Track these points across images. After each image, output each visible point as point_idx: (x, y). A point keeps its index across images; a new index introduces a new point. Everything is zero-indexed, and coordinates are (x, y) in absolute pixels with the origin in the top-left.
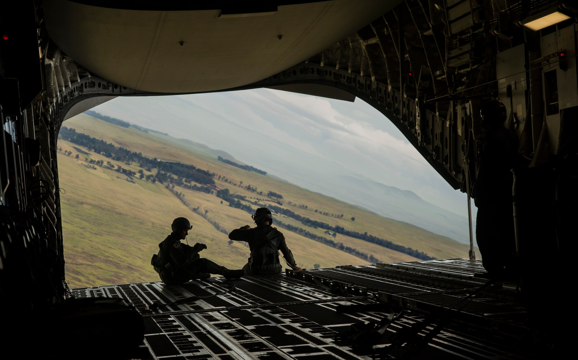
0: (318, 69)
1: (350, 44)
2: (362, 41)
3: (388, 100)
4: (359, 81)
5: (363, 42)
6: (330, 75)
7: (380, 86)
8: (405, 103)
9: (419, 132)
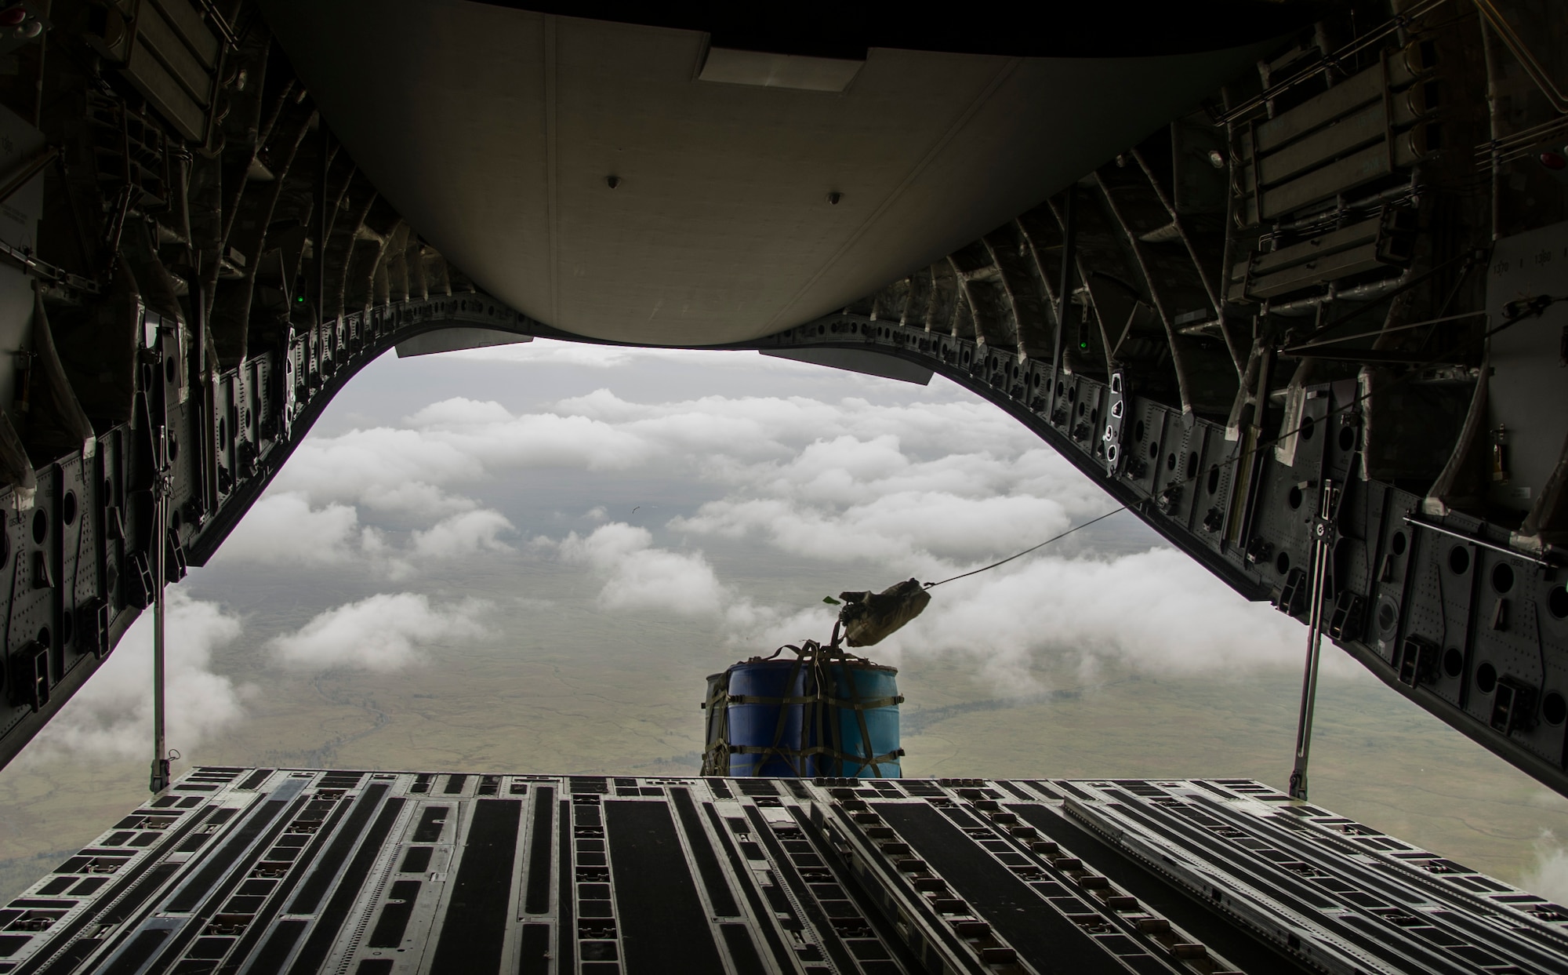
0: (864, 325)
1: (934, 282)
2: (961, 274)
3: (1014, 382)
4: (945, 346)
5: (964, 275)
6: (887, 335)
7: (994, 356)
8: (1065, 387)
9: (1113, 448)
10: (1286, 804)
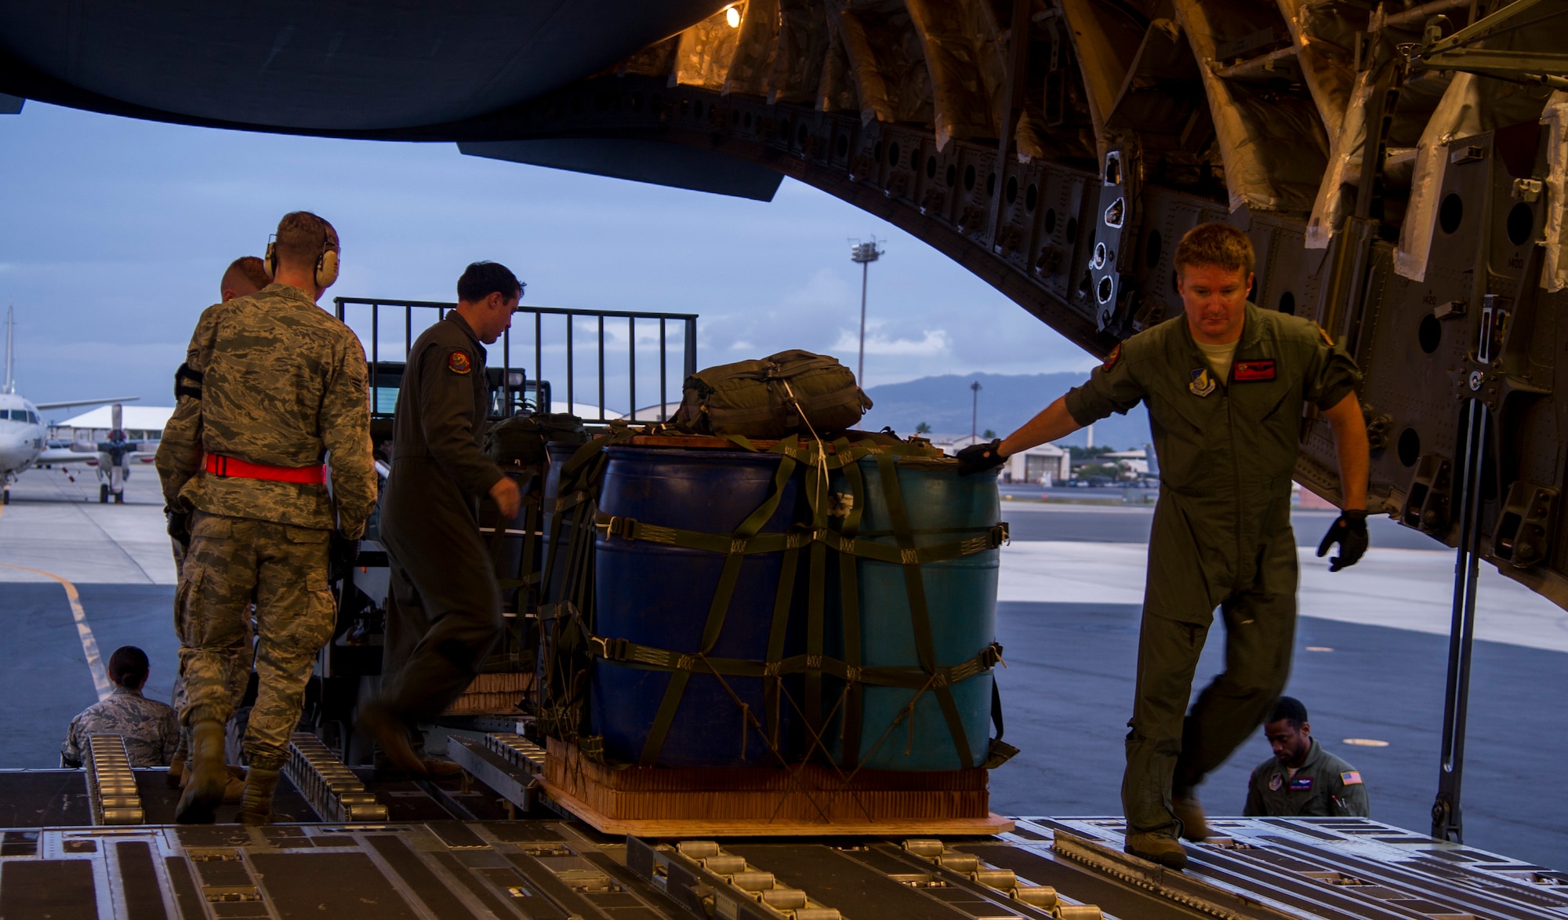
3: (928, 184)
6: (699, 117)
8: (1019, 186)
9: (1108, 279)
10: (1428, 847)
